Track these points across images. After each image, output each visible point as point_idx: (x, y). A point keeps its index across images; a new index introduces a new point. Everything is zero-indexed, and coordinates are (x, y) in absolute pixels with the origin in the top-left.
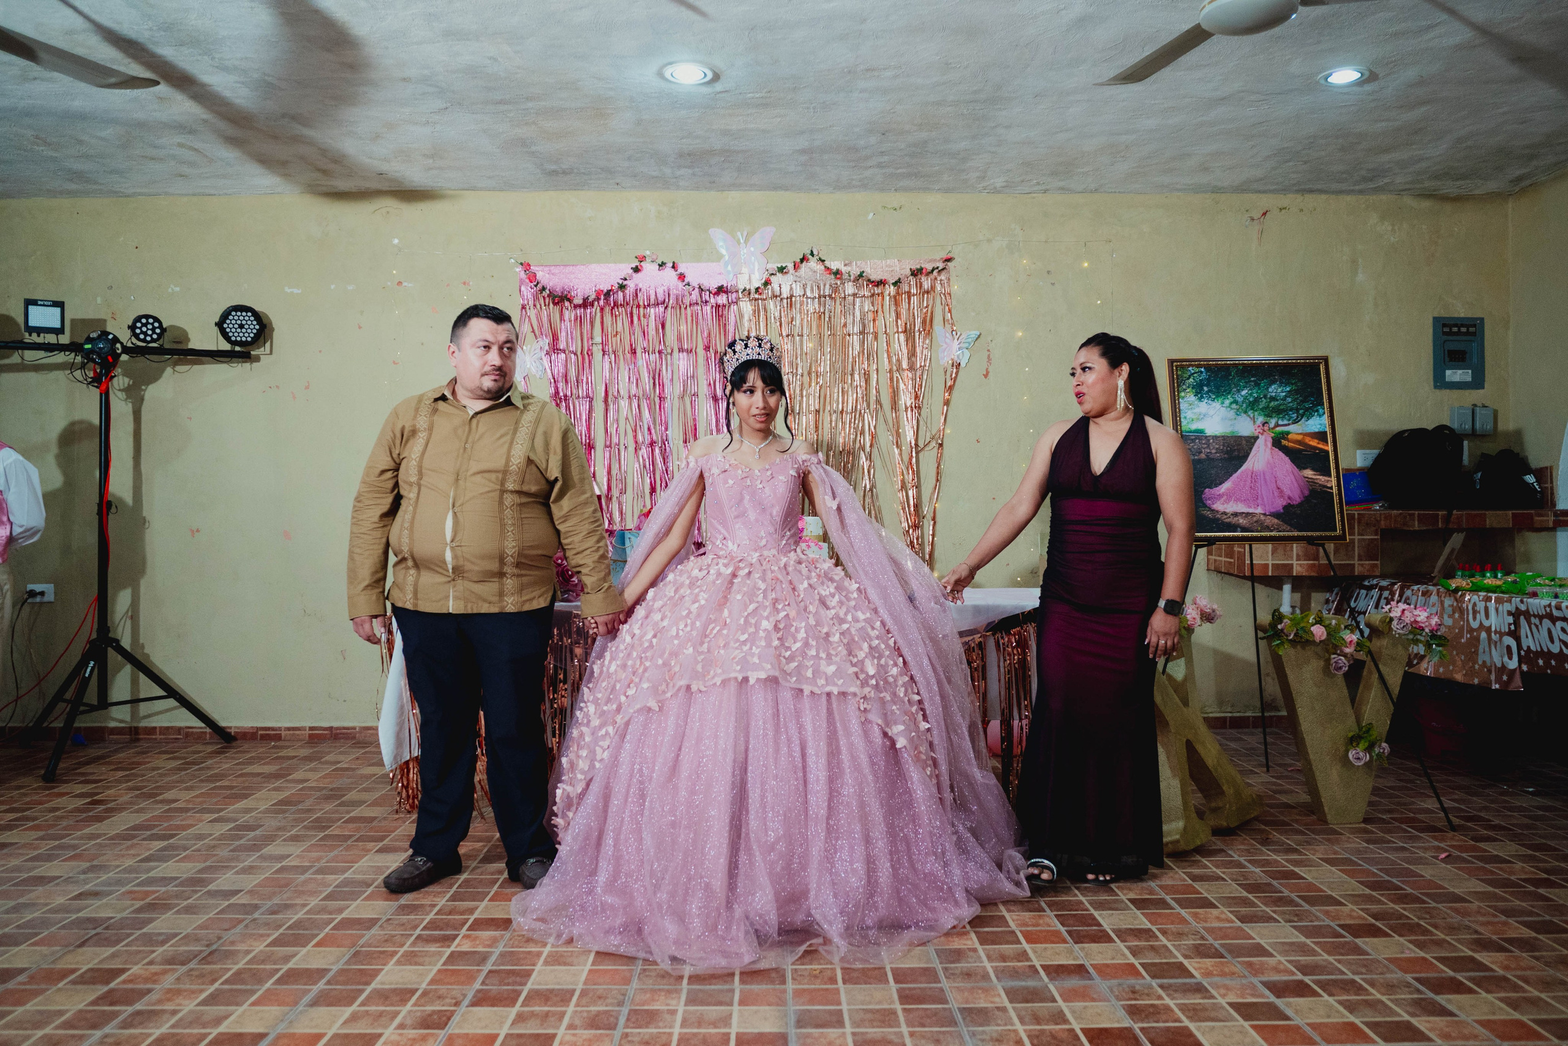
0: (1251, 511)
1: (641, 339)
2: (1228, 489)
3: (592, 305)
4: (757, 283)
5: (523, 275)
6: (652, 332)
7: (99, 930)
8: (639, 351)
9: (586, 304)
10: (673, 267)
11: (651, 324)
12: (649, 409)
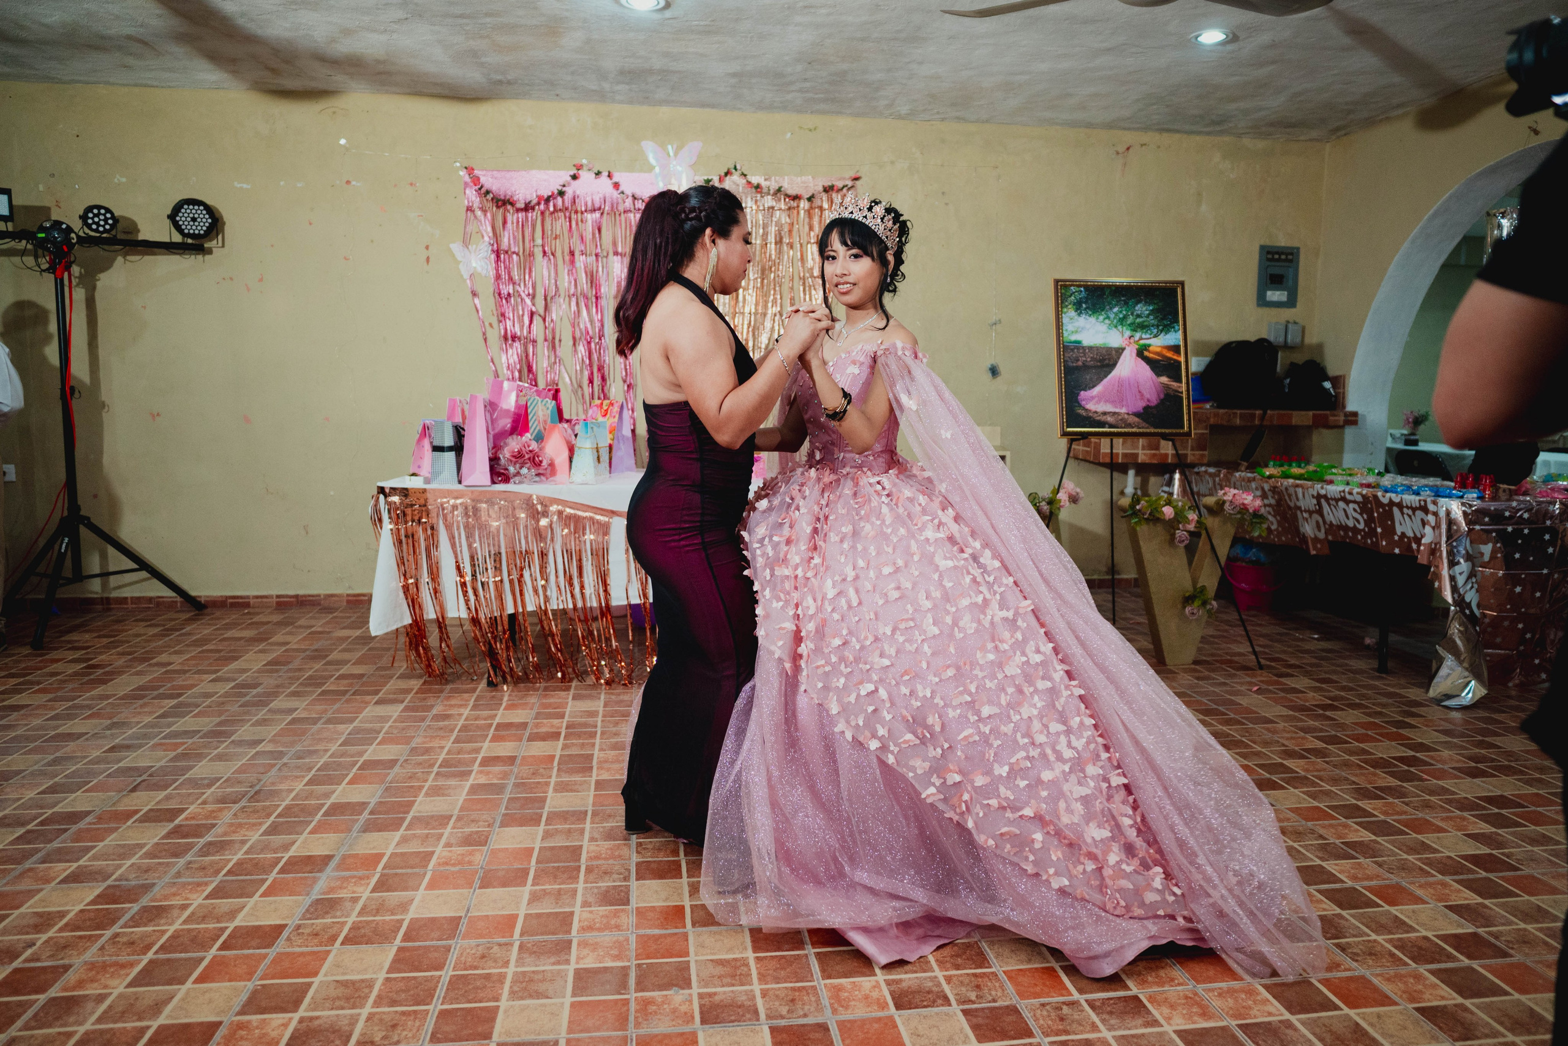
1: (579, 242)
2: (1099, 392)
3: (533, 209)
5: (467, 179)
6: (588, 236)
7: (144, 777)
8: (577, 254)
9: (528, 208)
10: (610, 176)
11: (588, 229)
12: (587, 306)
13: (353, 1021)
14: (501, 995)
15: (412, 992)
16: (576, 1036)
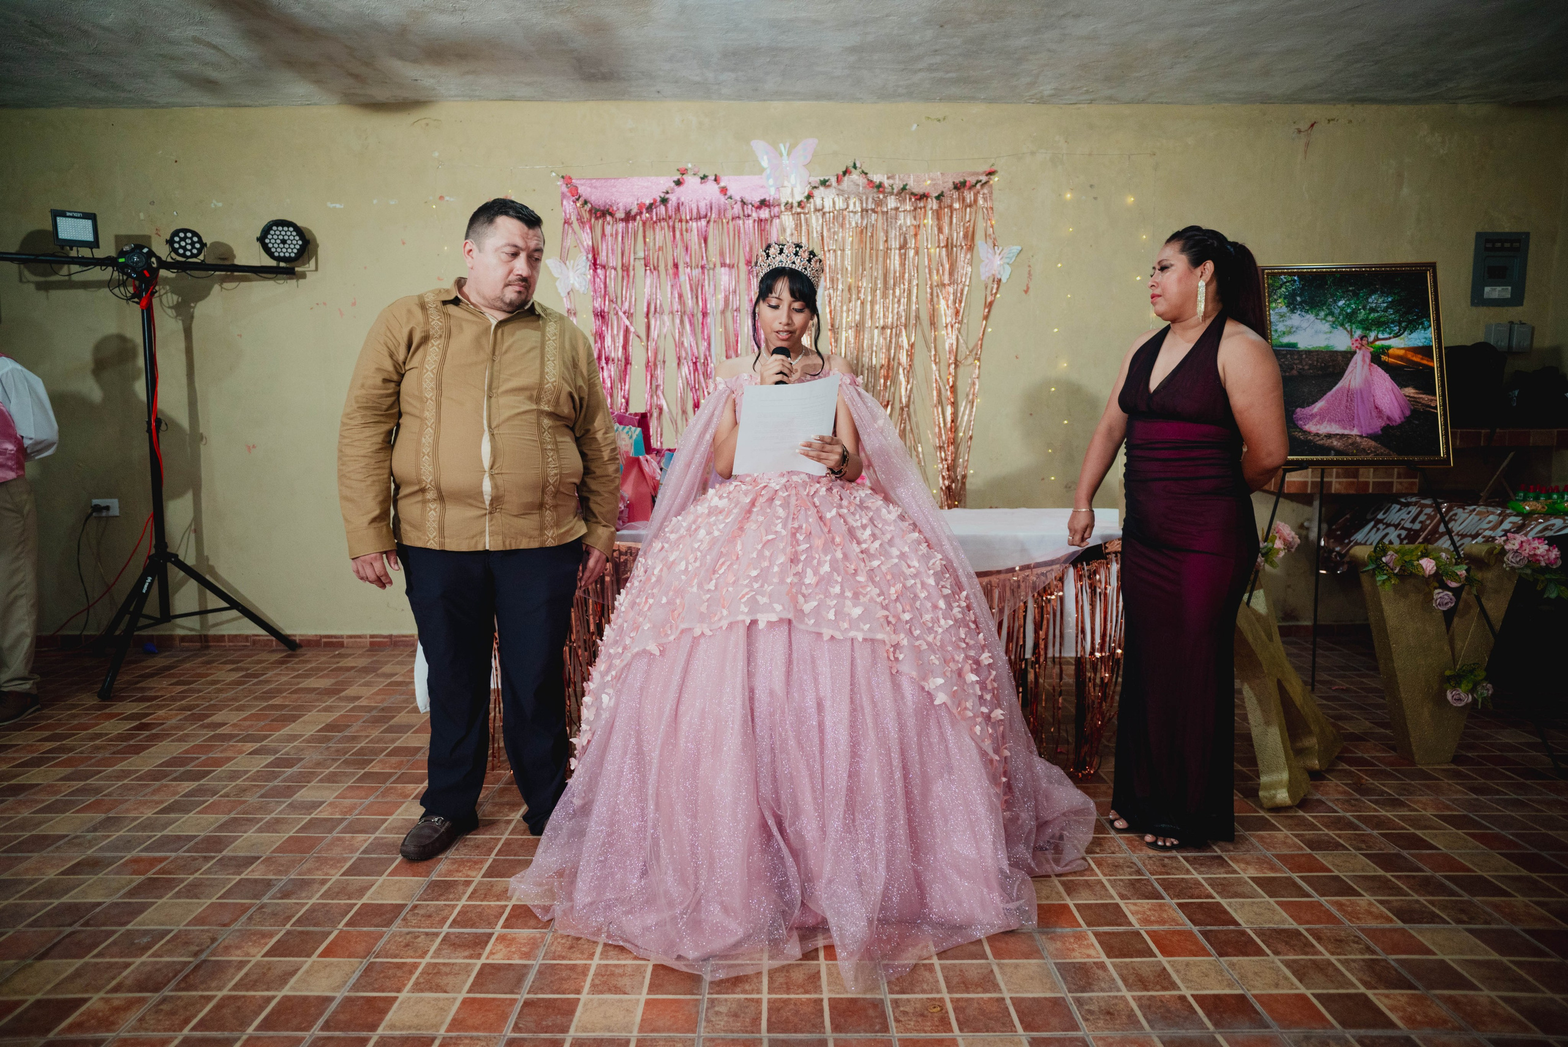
0: (1346, 432)
1: (683, 253)
2: (1321, 409)
3: (634, 219)
4: (799, 197)
5: (564, 189)
6: (694, 246)
8: (681, 266)
9: (628, 218)
10: (716, 180)
11: (694, 239)
12: (691, 324)
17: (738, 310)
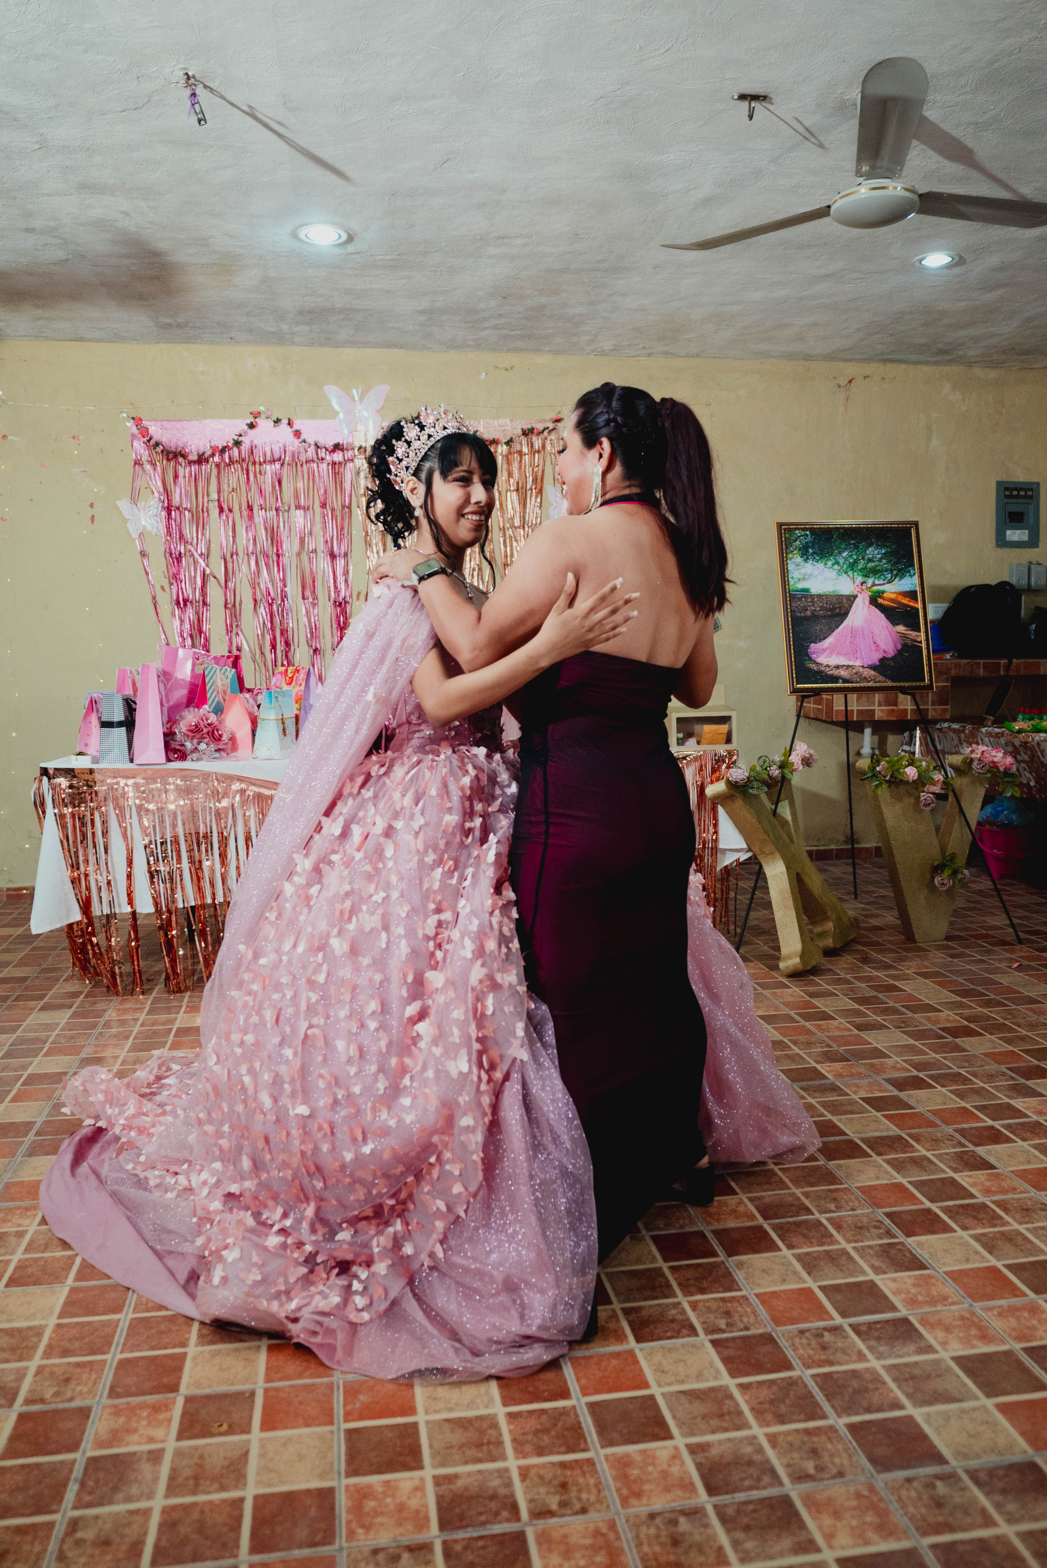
0: (851, 663)
1: (258, 496)
2: (831, 644)
3: (207, 460)
5: (135, 430)
6: (268, 489)
8: (256, 508)
9: (201, 459)
10: (290, 424)
11: (267, 481)
12: (267, 565)
13: (21, 1375)
14: (188, 1339)
15: (87, 1340)
16: (275, 1385)
17: (315, 551)
